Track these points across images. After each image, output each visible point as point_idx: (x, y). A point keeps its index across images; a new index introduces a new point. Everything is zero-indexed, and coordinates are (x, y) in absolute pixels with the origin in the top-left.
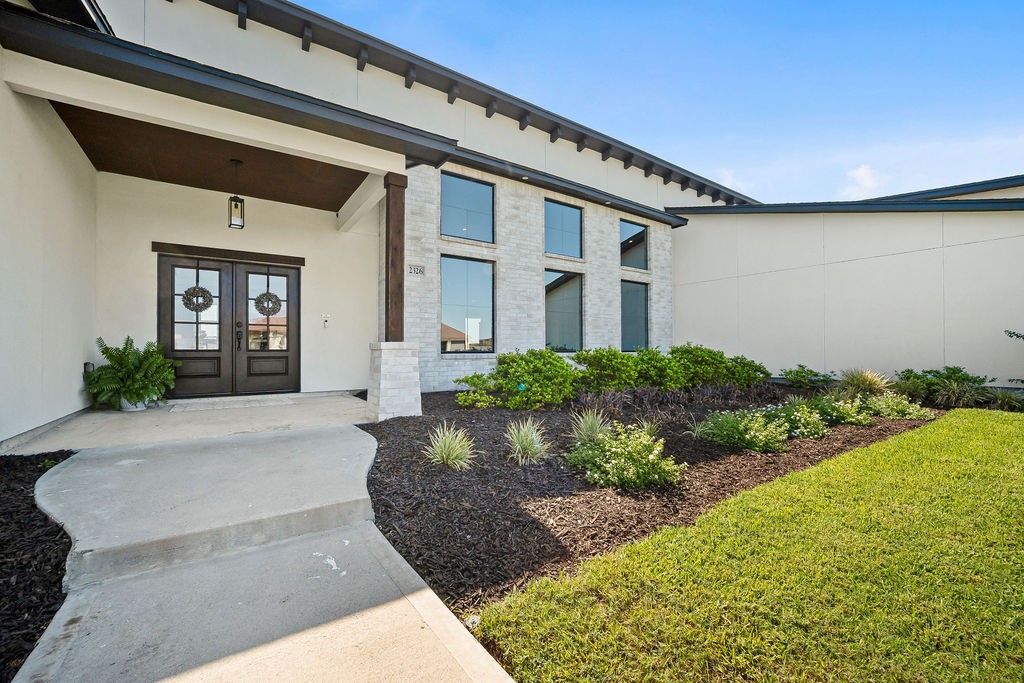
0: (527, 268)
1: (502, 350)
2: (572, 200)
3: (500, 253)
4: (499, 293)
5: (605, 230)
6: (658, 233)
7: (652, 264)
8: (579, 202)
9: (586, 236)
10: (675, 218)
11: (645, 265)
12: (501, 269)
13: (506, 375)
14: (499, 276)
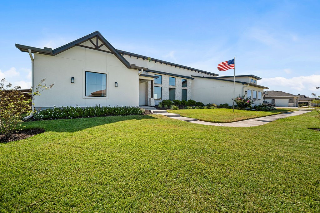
0: (166, 88)
1: (162, 100)
2: (174, 77)
3: (163, 86)
4: (162, 91)
5: (179, 81)
6: (189, 81)
7: (188, 86)
8: (175, 77)
9: (176, 82)
10: (192, 78)
11: (186, 86)
12: (163, 88)
13: (164, 102)
14: (162, 89)
